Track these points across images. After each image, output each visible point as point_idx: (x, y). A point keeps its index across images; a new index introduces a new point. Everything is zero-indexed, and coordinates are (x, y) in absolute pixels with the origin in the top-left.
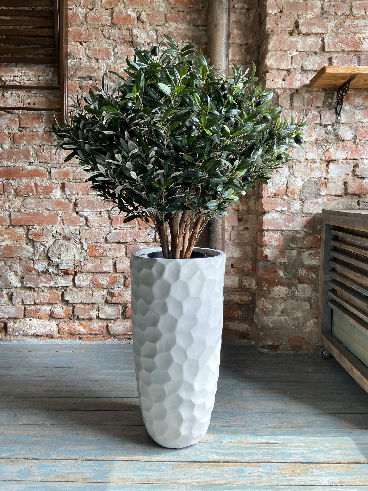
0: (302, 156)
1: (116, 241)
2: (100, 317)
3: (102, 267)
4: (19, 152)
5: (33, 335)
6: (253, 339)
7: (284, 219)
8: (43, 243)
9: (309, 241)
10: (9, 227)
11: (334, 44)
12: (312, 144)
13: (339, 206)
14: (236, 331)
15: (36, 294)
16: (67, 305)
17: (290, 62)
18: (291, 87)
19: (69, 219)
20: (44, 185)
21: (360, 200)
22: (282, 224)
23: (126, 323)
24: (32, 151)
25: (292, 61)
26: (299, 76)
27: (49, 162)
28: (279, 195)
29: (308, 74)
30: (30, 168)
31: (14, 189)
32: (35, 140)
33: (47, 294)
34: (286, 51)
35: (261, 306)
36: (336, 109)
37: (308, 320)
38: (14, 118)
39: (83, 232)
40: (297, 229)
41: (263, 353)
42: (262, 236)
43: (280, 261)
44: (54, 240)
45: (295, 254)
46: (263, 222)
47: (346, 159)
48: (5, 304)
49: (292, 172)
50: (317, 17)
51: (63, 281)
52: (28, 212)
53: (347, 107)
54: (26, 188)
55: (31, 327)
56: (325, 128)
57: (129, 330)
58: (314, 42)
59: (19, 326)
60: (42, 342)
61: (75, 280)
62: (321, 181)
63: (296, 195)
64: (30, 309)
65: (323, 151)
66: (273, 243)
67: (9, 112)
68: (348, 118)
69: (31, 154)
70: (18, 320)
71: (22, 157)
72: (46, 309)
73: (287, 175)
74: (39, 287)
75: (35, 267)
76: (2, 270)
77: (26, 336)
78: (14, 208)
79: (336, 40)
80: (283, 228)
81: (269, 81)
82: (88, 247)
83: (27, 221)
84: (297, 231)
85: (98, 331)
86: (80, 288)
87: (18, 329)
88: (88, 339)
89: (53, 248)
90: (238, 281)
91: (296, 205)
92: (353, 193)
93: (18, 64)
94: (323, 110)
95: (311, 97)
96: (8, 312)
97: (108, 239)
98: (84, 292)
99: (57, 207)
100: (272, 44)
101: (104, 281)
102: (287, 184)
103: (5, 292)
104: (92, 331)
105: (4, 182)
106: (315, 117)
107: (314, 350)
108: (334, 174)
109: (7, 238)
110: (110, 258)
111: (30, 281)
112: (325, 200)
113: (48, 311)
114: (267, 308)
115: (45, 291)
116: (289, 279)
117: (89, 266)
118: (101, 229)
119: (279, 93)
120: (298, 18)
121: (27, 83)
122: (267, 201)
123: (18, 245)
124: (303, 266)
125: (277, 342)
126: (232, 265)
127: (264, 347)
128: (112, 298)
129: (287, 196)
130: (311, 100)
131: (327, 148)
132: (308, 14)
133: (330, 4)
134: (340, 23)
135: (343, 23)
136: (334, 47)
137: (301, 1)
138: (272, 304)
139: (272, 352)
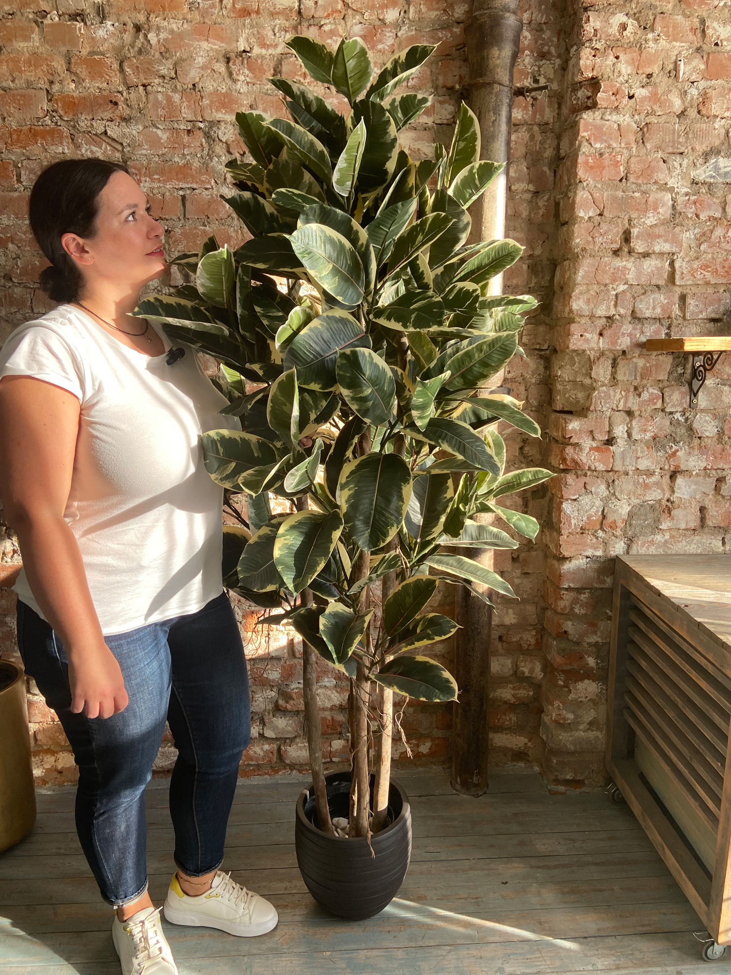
0: (630, 465)
2: (266, 735)
6: (537, 763)
7: (597, 571)
11: (693, 272)
12: (647, 443)
13: (691, 548)
14: (506, 748)
17: (613, 303)
18: (614, 348)
21: (726, 536)
22: (593, 579)
25: (616, 303)
26: (627, 328)
29: (643, 325)
34: (606, 285)
35: (554, 715)
36: (690, 385)
41: (556, 792)
42: (557, 598)
43: (590, 641)
46: (560, 575)
47: (705, 469)
49: (612, 491)
50: (664, 223)
53: (710, 382)
56: (671, 416)
58: (657, 268)
62: (660, 505)
63: (619, 530)
65: (667, 455)
66: (577, 611)
68: (710, 401)
73: (604, 495)
79: (696, 264)
80: (596, 585)
81: (576, 337)
82: (244, 618)
85: (263, 760)
88: (245, 774)
90: (510, 666)
91: (617, 546)
92: (715, 525)
94: (668, 386)
95: (648, 365)
100: (583, 272)
101: (273, 674)
102: (603, 511)
104: (252, 760)
106: (654, 399)
108: (684, 494)
110: (284, 634)
112: (667, 537)
114: (565, 719)
116: (601, 669)
119: (592, 358)
120: (630, 224)
122: (568, 539)
125: (582, 773)
126: (500, 638)
127: (557, 781)
128: (287, 702)
129: (603, 530)
130: (647, 370)
131: (673, 450)
132: (648, 218)
133: (689, 199)
134: (704, 234)
135: (709, 235)
136: (692, 278)
137: (637, 195)
138: (573, 712)
139: (573, 792)
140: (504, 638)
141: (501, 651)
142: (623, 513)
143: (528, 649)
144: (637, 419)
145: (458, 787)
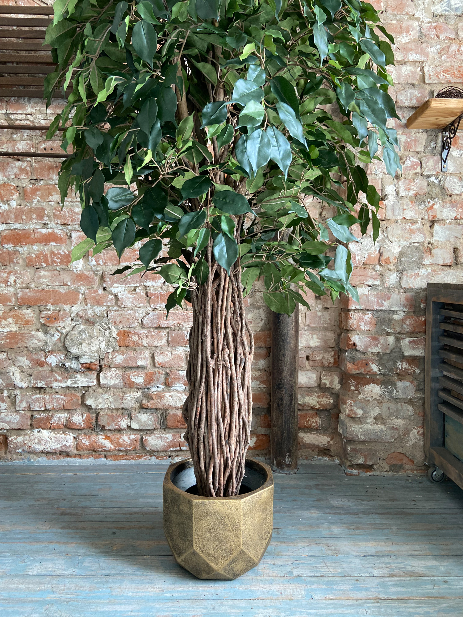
0: (399, 214)
1: (155, 325)
2: (132, 427)
3: (136, 359)
4: (30, 211)
5: (42, 452)
6: (337, 456)
7: (377, 296)
8: (59, 329)
9: (410, 324)
10: (14, 308)
11: (437, 75)
12: (410, 199)
13: (448, 279)
14: (313, 445)
15: (47, 397)
16: (89, 412)
19: (94, 298)
20: (62, 253)
22: (374, 302)
23: (167, 435)
24: (48, 209)
27: (69, 223)
28: (369, 264)
29: (404, 112)
30: (44, 231)
31: (22, 258)
32: (52, 195)
33: (62, 397)
35: (347, 411)
36: (440, 155)
37: (412, 430)
38: (25, 167)
39: (111, 314)
40: (394, 309)
41: (351, 475)
42: (347, 318)
43: (373, 351)
44: (73, 324)
45: (392, 342)
46: (349, 300)
47: (456, 218)
48: (6, 411)
49: (386, 235)
50: (414, 41)
51: (84, 380)
52: (40, 288)
53: (454, 152)
54: (38, 257)
55: (39, 442)
56: (428, 179)
57: (171, 444)
59: (24, 441)
60: (54, 462)
61: (101, 378)
62: (423, 246)
63: (392, 265)
64: (39, 416)
65: (426, 208)
66: (362, 327)
67: (19, 160)
68: (456, 167)
69: (46, 213)
70: (22, 432)
71: (34, 216)
72: (61, 417)
73: (380, 238)
74: (51, 387)
75: (47, 360)
76: (3, 365)
77: (32, 453)
78: (22, 283)
79: (439, 69)
80: (376, 308)
82: (118, 334)
83: (38, 300)
84: (394, 311)
85: (130, 446)
86: (107, 389)
87: (22, 444)
88: (116, 458)
89: (72, 335)
90: (315, 379)
91: (392, 277)
93: (32, 99)
94: (425, 156)
95: (409, 140)
96: (10, 421)
97: (144, 323)
98: (112, 394)
99: (79, 281)
101: (139, 379)
102: (380, 250)
103: (6, 393)
104: (121, 446)
105: (9, 249)
106: (414, 165)
107: (420, 470)
108: (440, 238)
109: (11, 322)
110: (147, 349)
111: (41, 380)
112: (429, 270)
113: (62, 420)
114: (355, 414)
115: (60, 393)
116: (383, 375)
117: (119, 359)
118: (135, 311)
121: (43, 123)
122: (354, 272)
123: (26, 332)
124: (403, 358)
125: (371, 459)
126: (307, 358)
127: (352, 466)
128: (148, 402)
129: (380, 265)
130: (408, 144)
131: (431, 204)
132: (403, 37)
133: (431, 26)
134: (443, 49)
135: (446, 49)
136: (437, 78)
137: (394, 22)
138: (362, 408)
139: (364, 474)
140: (310, 358)
141: (308, 368)
142: (395, 252)
143: (328, 366)
144: (403, 180)
145: (275, 468)
